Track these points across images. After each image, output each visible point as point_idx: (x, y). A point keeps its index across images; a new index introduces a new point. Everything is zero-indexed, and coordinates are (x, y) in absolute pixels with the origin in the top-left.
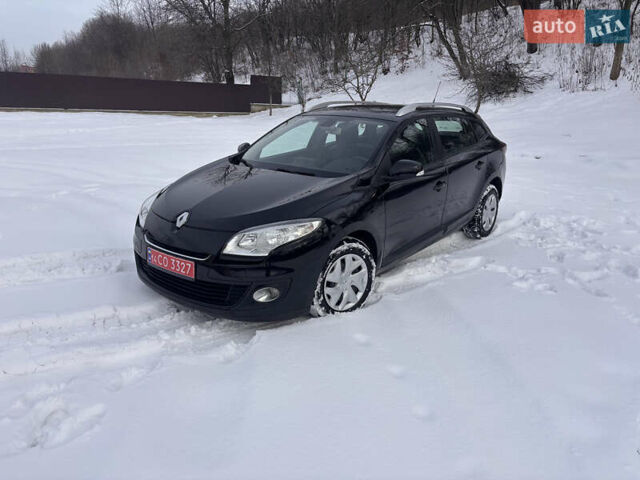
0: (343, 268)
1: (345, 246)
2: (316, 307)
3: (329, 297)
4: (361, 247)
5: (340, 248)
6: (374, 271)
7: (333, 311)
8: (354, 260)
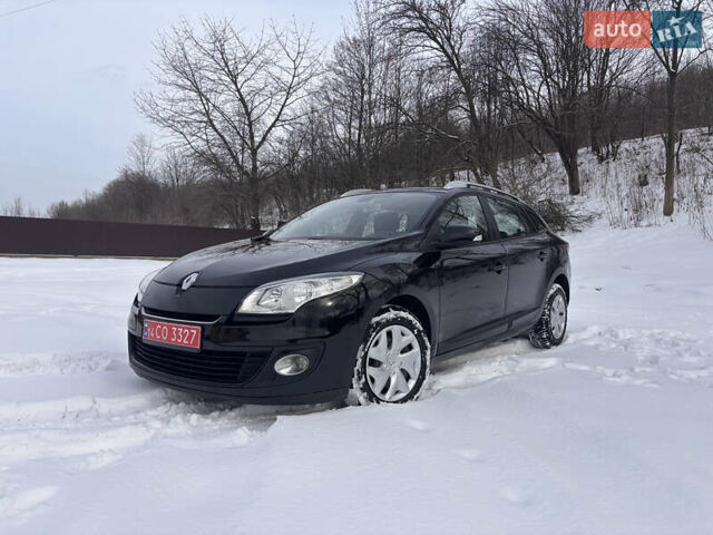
0: (389, 345)
1: (391, 315)
2: (356, 391)
3: (373, 380)
4: (411, 317)
5: (385, 315)
6: (428, 352)
7: (378, 400)
8: (403, 334)
